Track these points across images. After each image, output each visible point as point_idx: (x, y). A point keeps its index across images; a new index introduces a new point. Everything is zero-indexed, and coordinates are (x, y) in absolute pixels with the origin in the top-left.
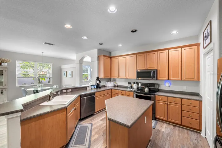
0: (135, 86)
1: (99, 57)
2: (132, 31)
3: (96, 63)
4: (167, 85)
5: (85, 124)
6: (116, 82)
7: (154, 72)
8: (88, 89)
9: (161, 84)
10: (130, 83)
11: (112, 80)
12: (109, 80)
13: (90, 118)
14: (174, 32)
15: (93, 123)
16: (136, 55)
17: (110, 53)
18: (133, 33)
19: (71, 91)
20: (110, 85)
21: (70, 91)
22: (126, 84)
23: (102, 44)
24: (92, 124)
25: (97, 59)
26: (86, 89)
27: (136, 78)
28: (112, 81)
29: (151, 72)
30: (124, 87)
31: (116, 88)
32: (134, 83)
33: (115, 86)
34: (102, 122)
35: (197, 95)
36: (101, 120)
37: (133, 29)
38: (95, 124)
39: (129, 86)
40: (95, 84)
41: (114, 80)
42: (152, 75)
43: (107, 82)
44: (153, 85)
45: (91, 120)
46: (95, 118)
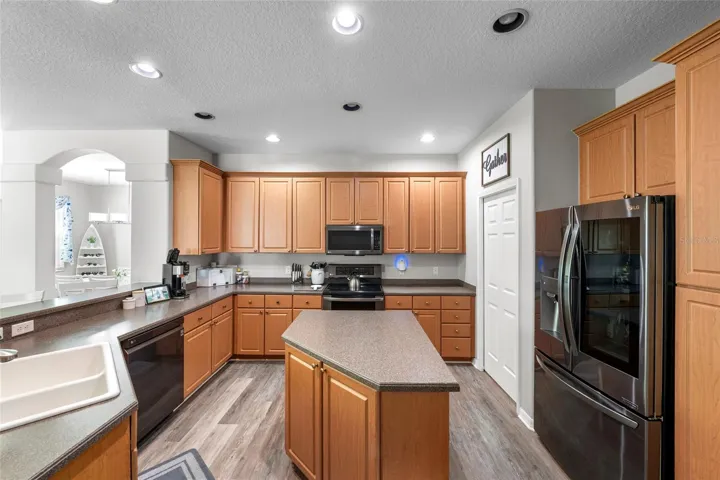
0: (317, 276)
1: (173, 167)
2: (346, 107)
3: (162, 189)
4: (401, 265)
5: (160, 465)
6: (242, 267)
7: (377, 233)
8: (129, 304)
9: (389, 266)
10: (297, 268)
11: (223, 258)
12: (211, 261)
13: (168, 432)
14: (428, 138)
15: (196, 446)
16: (322, 179)
17: (215, 156)
18: (346, 112)
19: (37, 330)
20: (219, 279)
21: (31, 329)
22: (286, 272)
23: (208, 117)
24: (194, 451)
25: (168, 175)
26: (121, 306)
27: (322, 249)
28: (226, 266)
29: (370, 232)
30: (273, 281)
31: (245, 289)
32: (314, 267)
33: (237, 283)
34: (234, 427)
35: (459, 283)
36: (223, 421)
37: (351, 100)
38: (206, 447)
39: (295, 276)
40: (161, 282)
41: (235, 261)
42: (372, 240)
43: (204, 268)
44: (368, 268)
45: (176, 438)
46: (189, 422)
